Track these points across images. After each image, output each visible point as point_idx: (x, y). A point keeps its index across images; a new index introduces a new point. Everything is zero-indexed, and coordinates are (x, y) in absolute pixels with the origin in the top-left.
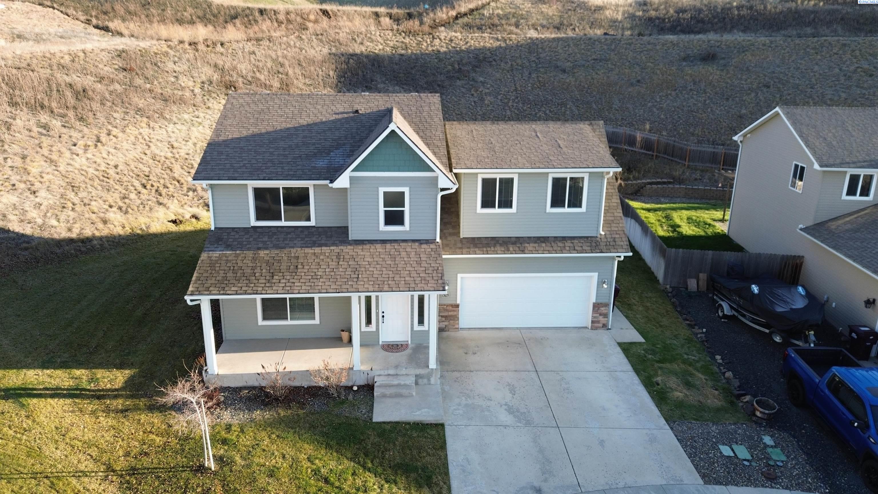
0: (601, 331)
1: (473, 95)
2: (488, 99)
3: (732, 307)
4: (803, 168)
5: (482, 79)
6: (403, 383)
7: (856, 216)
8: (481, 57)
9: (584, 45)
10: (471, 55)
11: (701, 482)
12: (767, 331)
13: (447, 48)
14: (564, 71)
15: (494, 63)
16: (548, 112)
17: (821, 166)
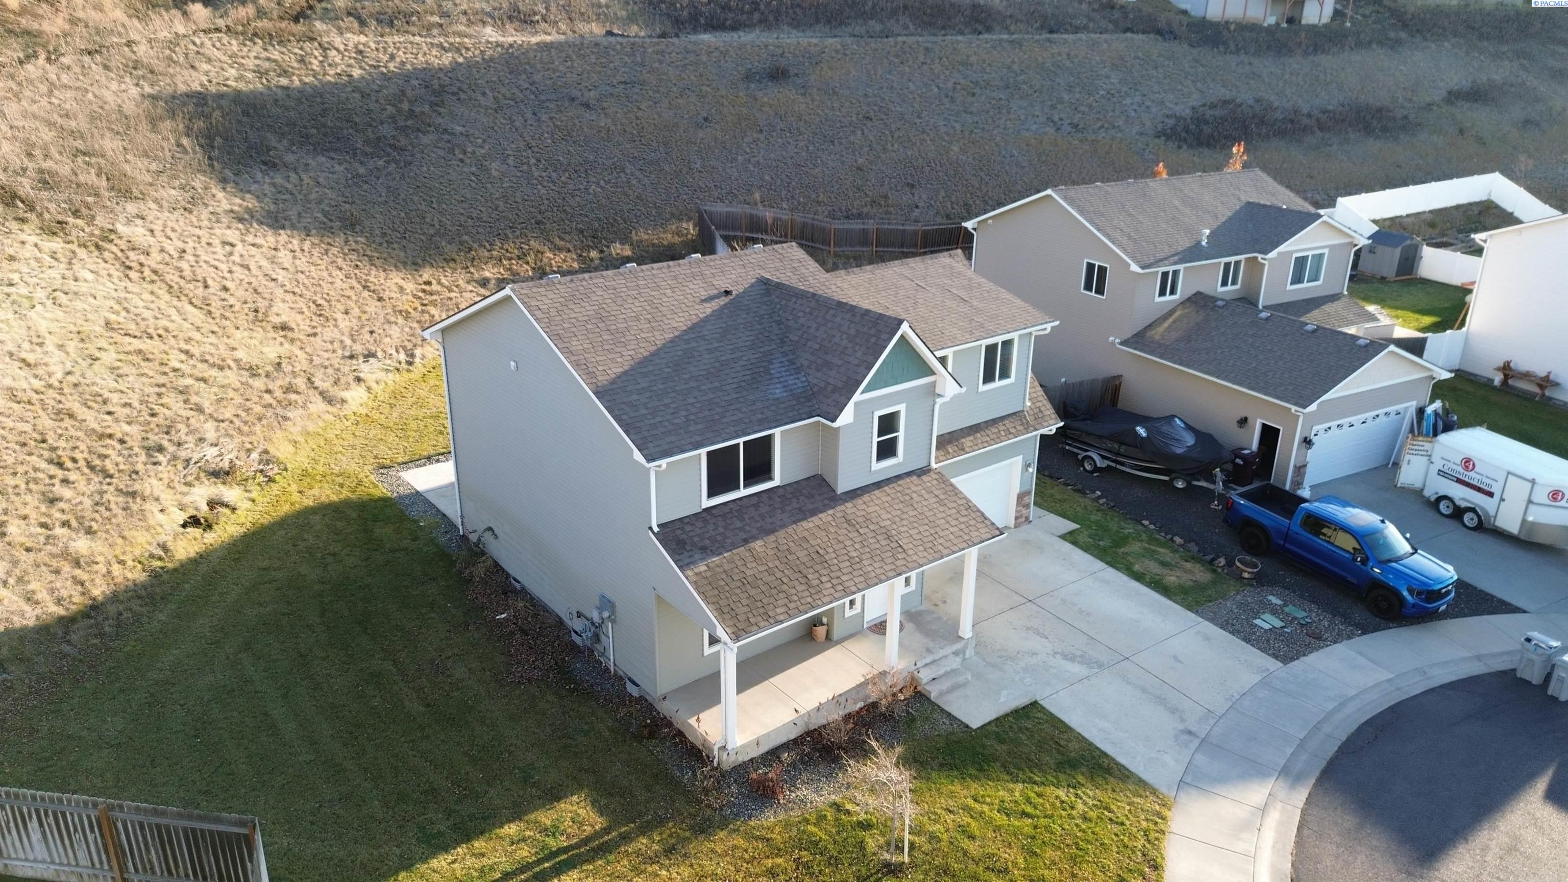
0: (1025, 527)
1: (462, 161)
2: (495, 167)
3: (1103, 457)
4: (1102, 270)
5: (460, 129)
6: (949, 669)
7: (1171, 320)
8: (435, 84)
9: (593, 57)
10: (415, 82)
11: (1280, 664)
12: (1166, 478)
13: (361, 68)
14: (587, 106)
15: (463, 96)
16: (602, 183)
17: (1143, 268)
